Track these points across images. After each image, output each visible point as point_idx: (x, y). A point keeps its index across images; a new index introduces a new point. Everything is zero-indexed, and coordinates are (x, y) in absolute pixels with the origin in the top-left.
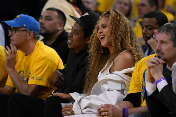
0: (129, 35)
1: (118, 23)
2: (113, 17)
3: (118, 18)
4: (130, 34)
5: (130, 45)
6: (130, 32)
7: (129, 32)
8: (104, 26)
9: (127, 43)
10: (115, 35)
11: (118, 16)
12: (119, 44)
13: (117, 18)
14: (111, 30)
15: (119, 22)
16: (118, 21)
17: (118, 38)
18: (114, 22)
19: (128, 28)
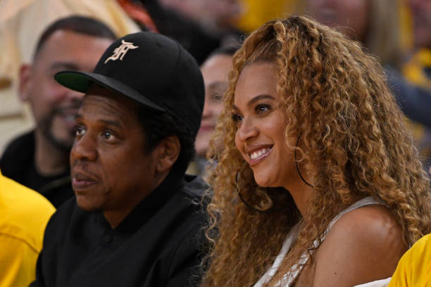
0: (376, 130)
1: (318, 85)
2: (293, 61)
3: (317, 59)
4: (382, 128)
5: (391, 180)
6: (378, 117)
7: (373, 118)
8: (260, 108)
9: (376, 169)
10: (316, 140)
11: (315, 52)
12: (339, 177)
13: (312, 61)
14: (295, 120)
15: (323, 80)
16: (316, 78)
17: (331, 152)
18: (301, 84)
19: (364, 101)
